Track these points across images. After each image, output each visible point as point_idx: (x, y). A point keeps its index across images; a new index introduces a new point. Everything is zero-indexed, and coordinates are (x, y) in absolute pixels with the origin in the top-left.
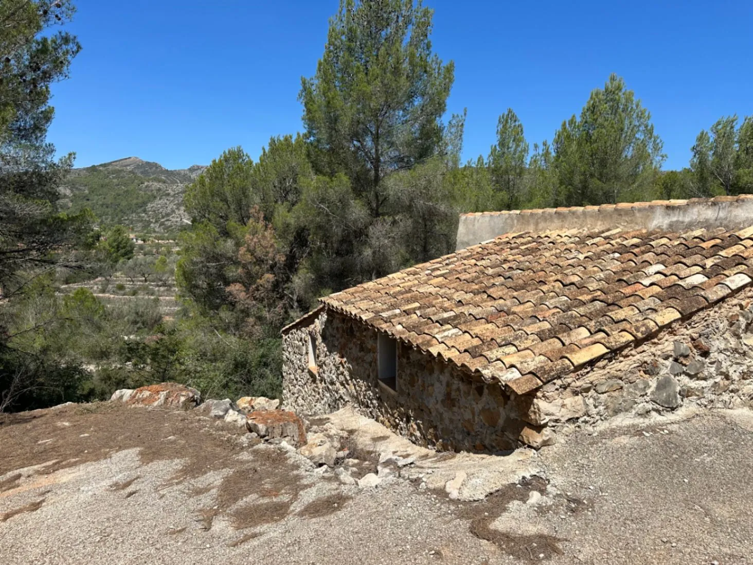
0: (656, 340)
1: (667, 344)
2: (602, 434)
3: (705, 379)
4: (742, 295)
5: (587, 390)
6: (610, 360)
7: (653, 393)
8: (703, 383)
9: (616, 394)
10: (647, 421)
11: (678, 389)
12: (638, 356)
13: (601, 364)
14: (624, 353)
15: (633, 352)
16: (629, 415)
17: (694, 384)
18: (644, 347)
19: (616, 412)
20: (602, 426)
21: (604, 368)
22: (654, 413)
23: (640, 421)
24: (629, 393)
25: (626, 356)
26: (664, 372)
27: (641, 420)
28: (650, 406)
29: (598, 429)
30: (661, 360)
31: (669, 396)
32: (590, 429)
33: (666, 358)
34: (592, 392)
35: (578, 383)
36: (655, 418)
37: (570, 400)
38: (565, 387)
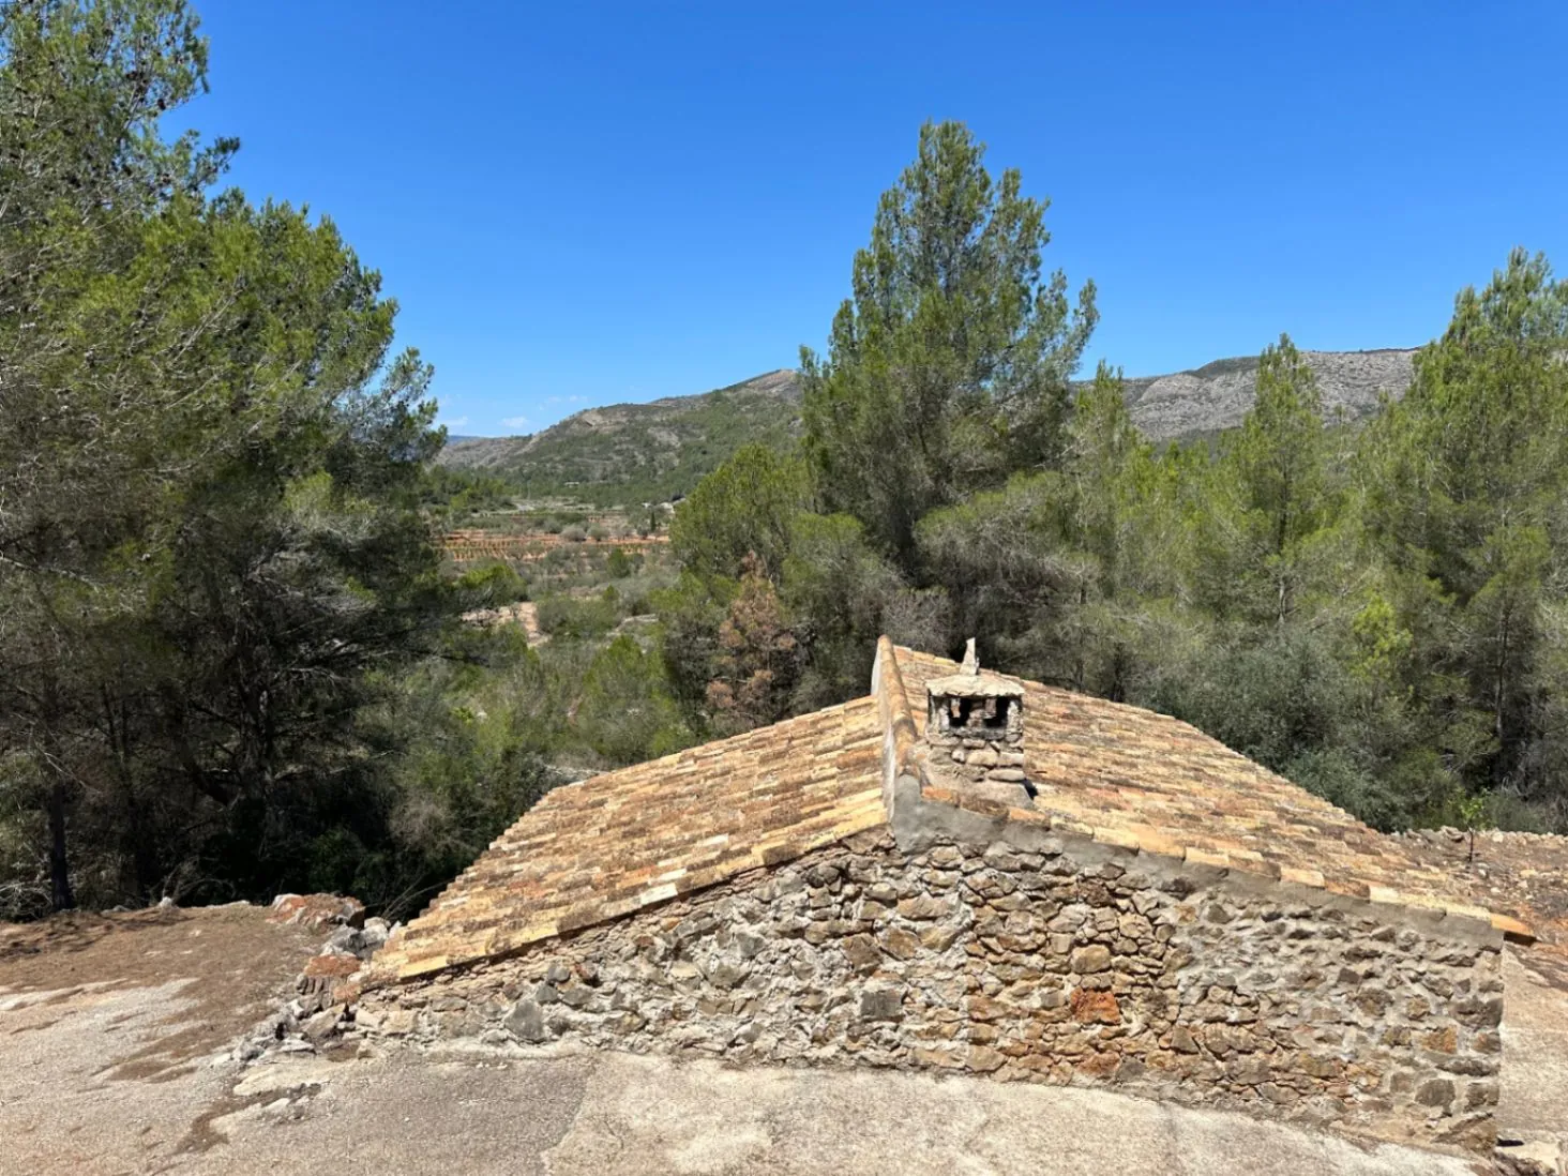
0: (525, 959)
1: (539, 964)
2: (433, 1056)
3: (594, 1012)
4: (666, 911)
5: (422, 1005)
6: (455, 975)
7: (508, 1020)
8: (591, 1017)
9: (458, 1014)
10: (499, 1051)
11: (546, 1020)
12: (495, 975)
13: (440, 978)
14: (475, 969)
15: (489, 969)
16: (473, 1040)
17: (575, 1016)
18: (506, 965)
19: (458, 1035)
20: (438, 1047)
21: (446, 983)
22: (510, 1043)
23: (490, 1050)
24: (474, 1016)
25: (478, 973)
26: (528, 997)
27: (492, 1048)
28: (506, 1034)
29: (431, 1049)
30: (526, 982)
31: (529, 1026)
32: (422, 1048)
33: (534, 981)
34: (427, 1008)
35: (408, 996)
36: (513, 1048)
37: (395, 1013)
38: (394, 999)
